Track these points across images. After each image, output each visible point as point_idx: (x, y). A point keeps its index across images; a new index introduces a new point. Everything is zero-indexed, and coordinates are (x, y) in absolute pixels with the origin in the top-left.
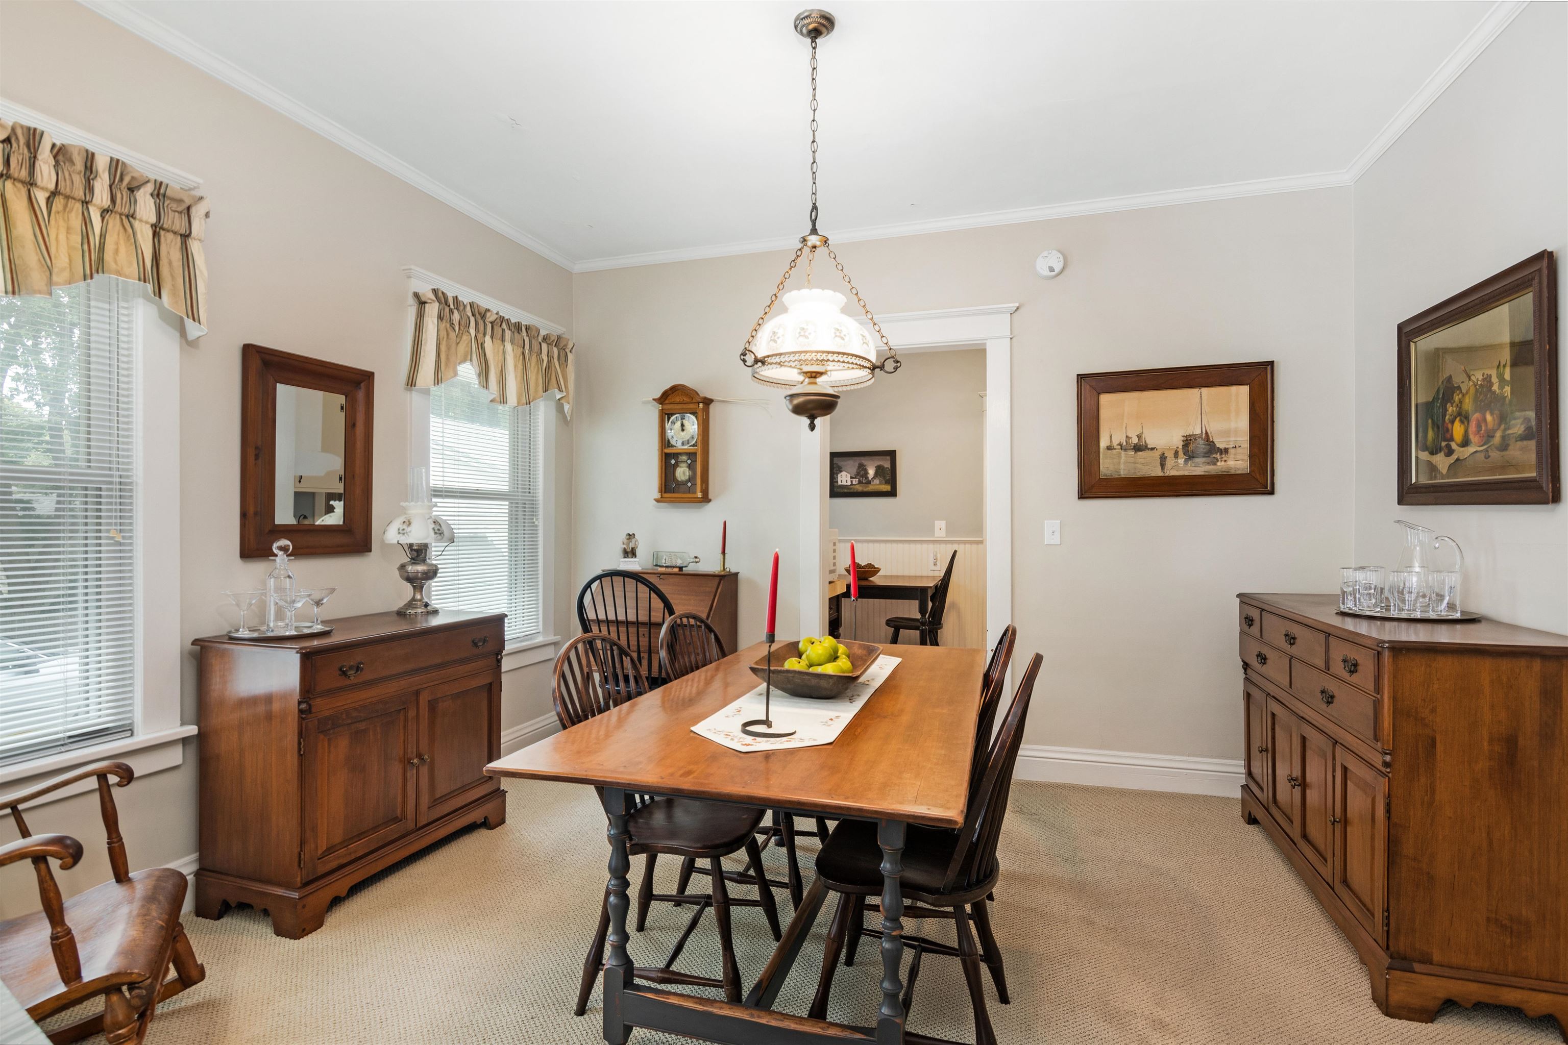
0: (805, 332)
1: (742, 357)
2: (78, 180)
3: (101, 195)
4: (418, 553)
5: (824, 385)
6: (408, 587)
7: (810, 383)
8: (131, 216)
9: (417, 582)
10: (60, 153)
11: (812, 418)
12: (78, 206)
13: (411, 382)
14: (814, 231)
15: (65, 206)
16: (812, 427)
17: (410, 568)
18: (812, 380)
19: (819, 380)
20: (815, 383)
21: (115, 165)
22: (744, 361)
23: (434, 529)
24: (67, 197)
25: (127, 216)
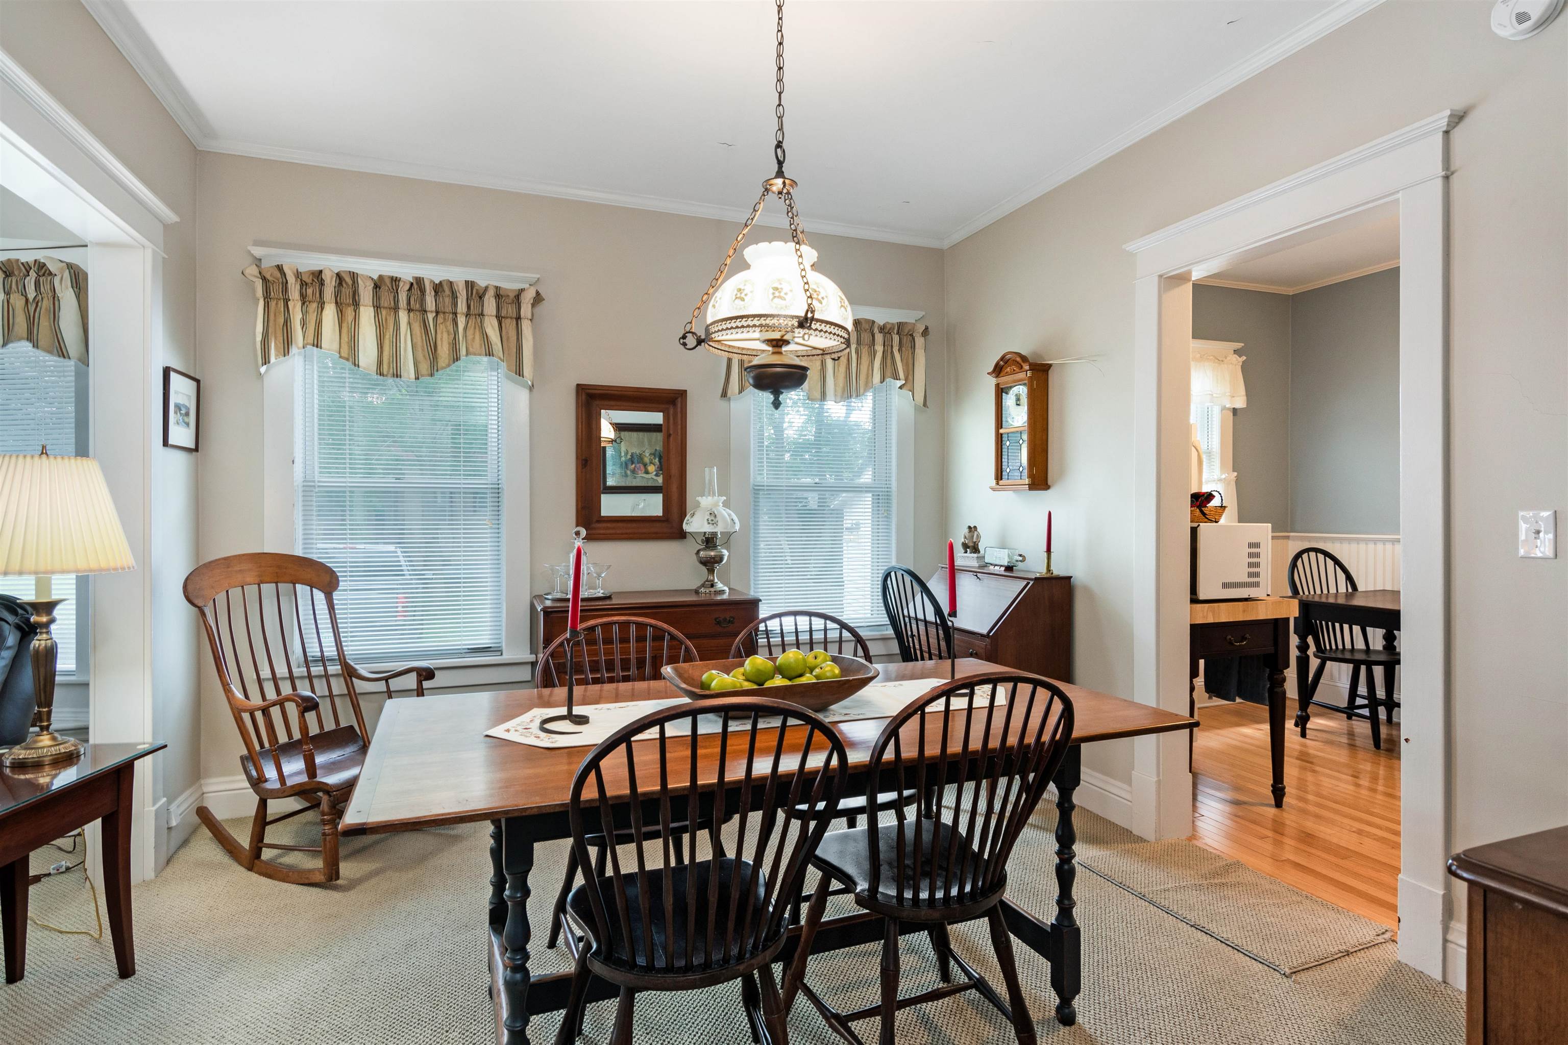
0: (780, 292)
1: (682, 341)
2: (448, 301)
3: (462, 307)
4: (710, 541)
5: (791, 353)
6: (704, 569)
7: (774, 353)
8: (482, 314)
9: (710, 564)
10: (438, 288)
11: (777, 393)
12: (451, 316)
13: (724, 394)
14: (780, 174)
15: (445, 319)
16: (777, 404)
17: (702, 554)
18: (776, 350)
19: (784, 349)
20: (781, 353)
21: (470, 285)
22: (685, 344)
23: (708, 520)
24: (444, 313)
25: (479, 315)
